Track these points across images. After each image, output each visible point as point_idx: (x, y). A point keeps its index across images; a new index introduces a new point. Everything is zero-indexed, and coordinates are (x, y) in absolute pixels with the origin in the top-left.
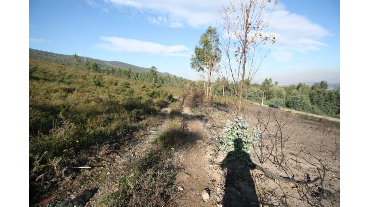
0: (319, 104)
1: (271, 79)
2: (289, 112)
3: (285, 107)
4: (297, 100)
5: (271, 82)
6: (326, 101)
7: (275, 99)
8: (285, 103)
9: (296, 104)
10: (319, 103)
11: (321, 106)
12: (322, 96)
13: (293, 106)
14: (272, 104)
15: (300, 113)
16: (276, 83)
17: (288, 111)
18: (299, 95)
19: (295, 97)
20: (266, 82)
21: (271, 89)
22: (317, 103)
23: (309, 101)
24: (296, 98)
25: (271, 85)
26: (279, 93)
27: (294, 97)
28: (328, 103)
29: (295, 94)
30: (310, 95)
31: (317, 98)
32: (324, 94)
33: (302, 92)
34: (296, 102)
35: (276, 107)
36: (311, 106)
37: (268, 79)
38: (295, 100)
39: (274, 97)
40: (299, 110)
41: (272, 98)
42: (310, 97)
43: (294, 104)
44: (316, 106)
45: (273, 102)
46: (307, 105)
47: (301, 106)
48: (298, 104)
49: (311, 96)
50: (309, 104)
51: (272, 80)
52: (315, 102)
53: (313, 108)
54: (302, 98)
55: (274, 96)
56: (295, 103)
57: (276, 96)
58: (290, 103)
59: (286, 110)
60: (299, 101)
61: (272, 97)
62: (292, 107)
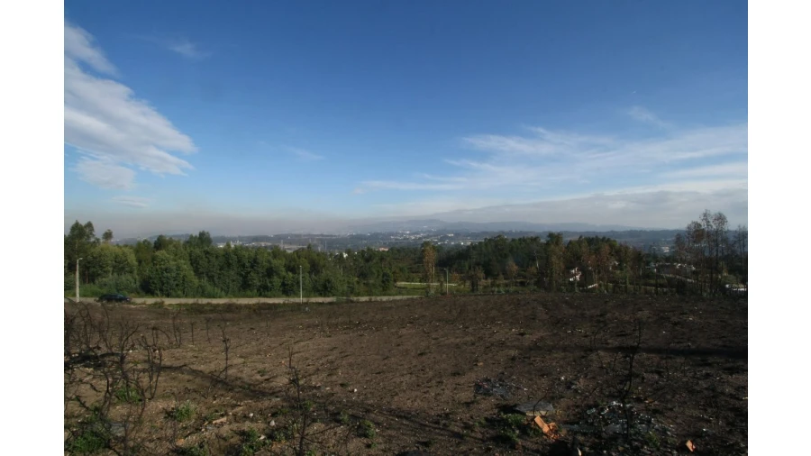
0: (211, 278)
1: (89, 225)
2: (157, 306)
3: (144, 294)
4: (169, 275)
5: (91, 234)
6: (220, 270)
7: (110, 278)
8: (138, 284)
9: (168, 283)
10: (210, 274)
11: (213, 281)
12: (213, 259)
13: (161, 290)
14: (104, 291)
15: (183, 301)
16: (108, 235)
17: (156, 304)
18: (172, 263)
19: (163, 266)
20: (76, 232)
21: (96, 251)
22: (207, 275)
23: (192, 273)
24: (166, 270)
25: (92, 240)
26: (118, 260)
27: (161, 269)
28: (224, 272)
29: (162, 260)
30: (191, 260)
31: (206, 264)
32: (217, 257)
33: (176, 255)
34: (167, 278)
35: (120, 300)
36: (196, 281)
37: (83, 223)
38: (165, 274)
39: (106, 272)
40: (178, 296)
41: (99, 275)
42: (192, 264)
43: (163, 284)
44: (205, 281)
45: (105, 285)
46: (191, 282)
47: (177, 285)
48: (172, 282)
49: (194, 262)
50: (193, 280)
51: (95, 228)
52: (203, 273)
53: (201, 286)
54: (179, 268)
55: (106, 269)
56: (165, 280)
57: (111, 269)
58: (153, 283)
59: (150, 301)
60: (174, 275)
61: (100, 272)
62: (159, 292)
